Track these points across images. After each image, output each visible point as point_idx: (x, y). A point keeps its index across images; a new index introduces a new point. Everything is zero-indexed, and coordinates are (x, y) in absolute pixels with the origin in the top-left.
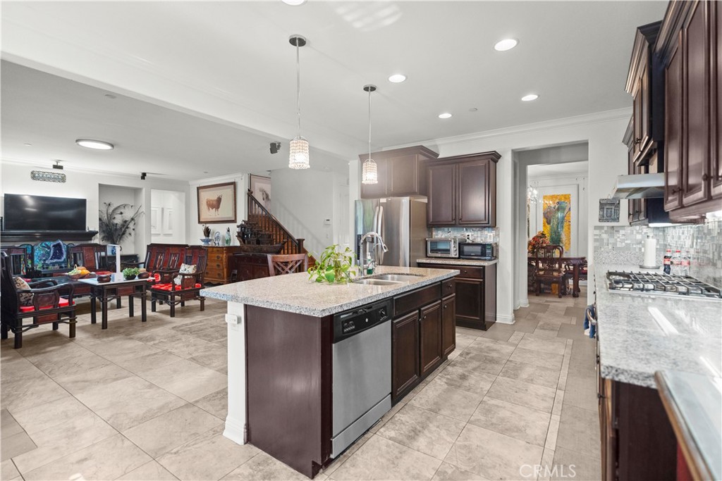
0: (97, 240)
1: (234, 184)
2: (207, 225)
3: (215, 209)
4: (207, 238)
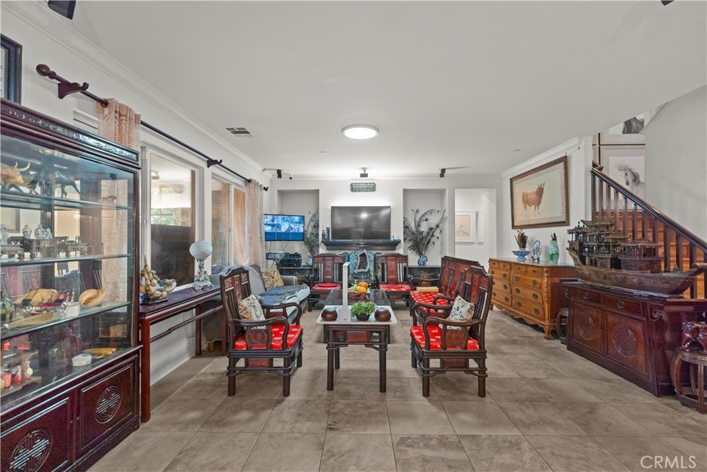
0: (400, 250)
1: (565, 160)
2: (524, 231)
3: (533, 206)
4: (522, 250)
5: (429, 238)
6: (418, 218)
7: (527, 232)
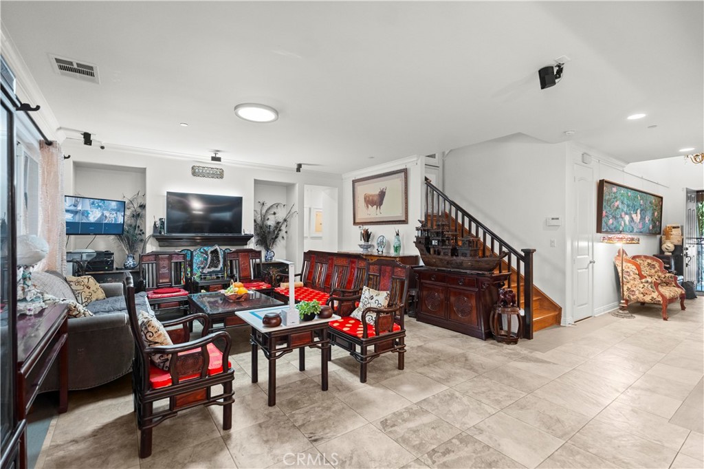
0: (252, 245)
1: (405, 171)
2: (366, 227)
3: (375, 206)
4: (366, 243)
5: (276, 232)
6: (264, 211)
7: (371, 229)
